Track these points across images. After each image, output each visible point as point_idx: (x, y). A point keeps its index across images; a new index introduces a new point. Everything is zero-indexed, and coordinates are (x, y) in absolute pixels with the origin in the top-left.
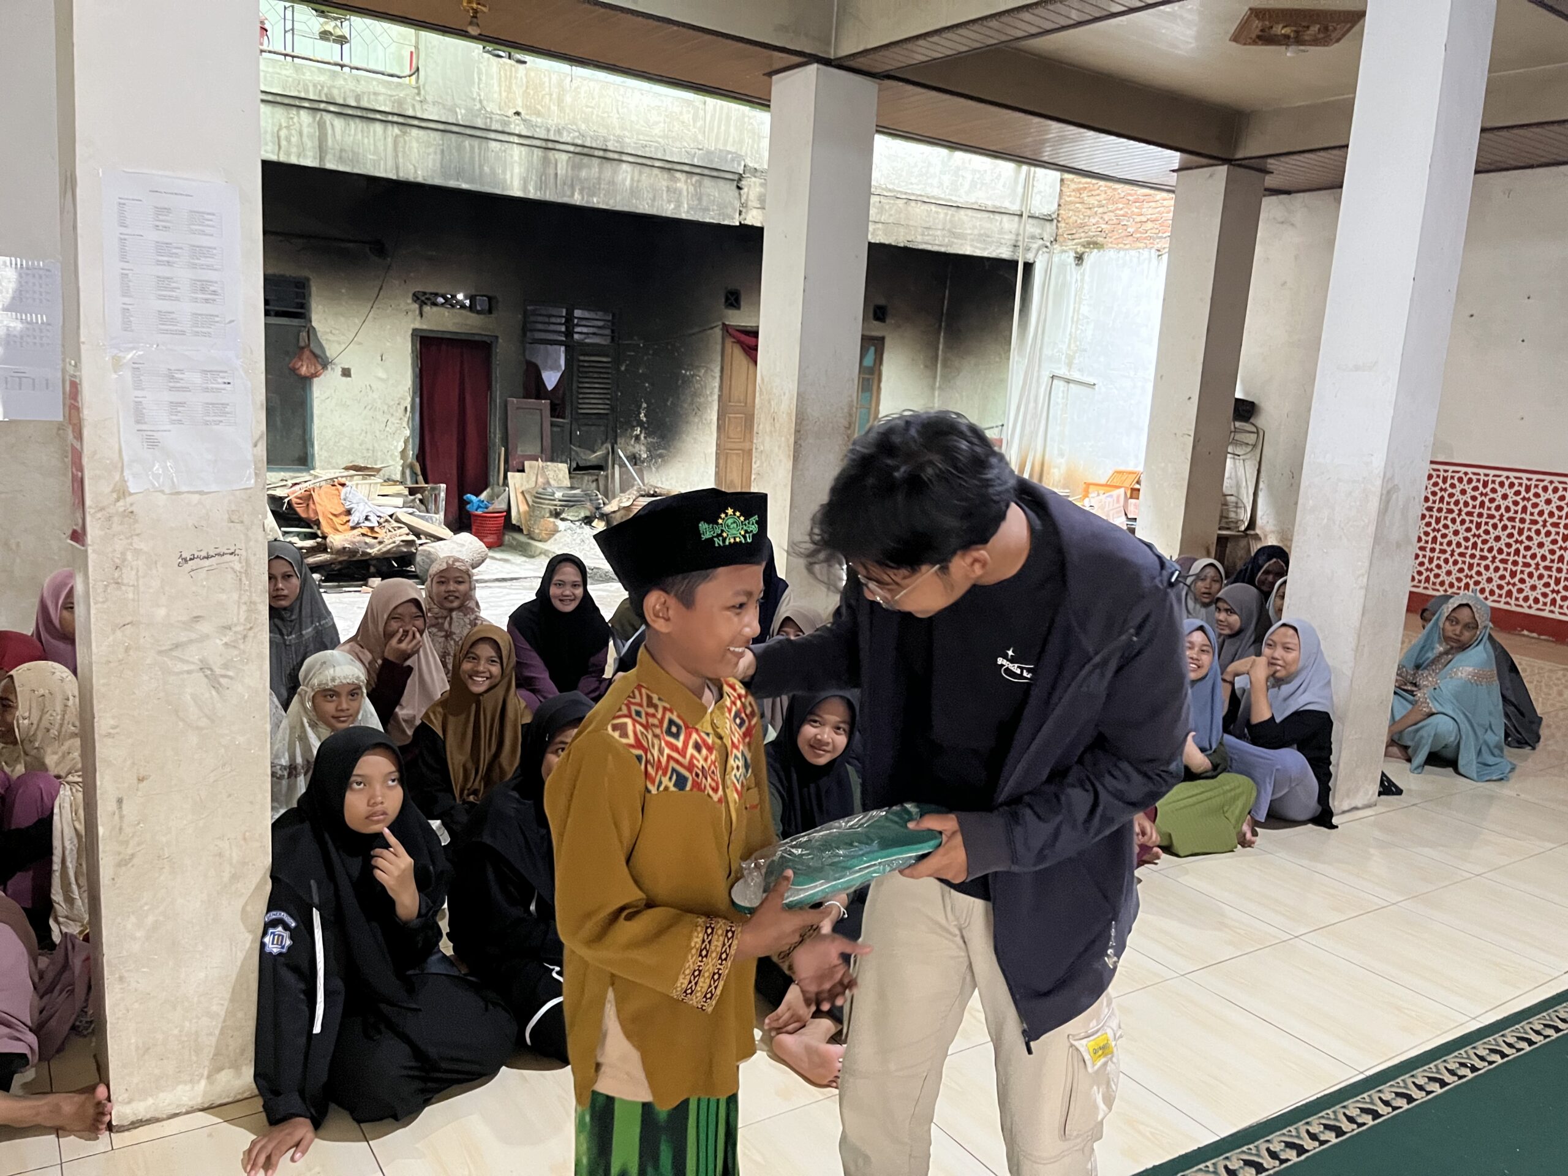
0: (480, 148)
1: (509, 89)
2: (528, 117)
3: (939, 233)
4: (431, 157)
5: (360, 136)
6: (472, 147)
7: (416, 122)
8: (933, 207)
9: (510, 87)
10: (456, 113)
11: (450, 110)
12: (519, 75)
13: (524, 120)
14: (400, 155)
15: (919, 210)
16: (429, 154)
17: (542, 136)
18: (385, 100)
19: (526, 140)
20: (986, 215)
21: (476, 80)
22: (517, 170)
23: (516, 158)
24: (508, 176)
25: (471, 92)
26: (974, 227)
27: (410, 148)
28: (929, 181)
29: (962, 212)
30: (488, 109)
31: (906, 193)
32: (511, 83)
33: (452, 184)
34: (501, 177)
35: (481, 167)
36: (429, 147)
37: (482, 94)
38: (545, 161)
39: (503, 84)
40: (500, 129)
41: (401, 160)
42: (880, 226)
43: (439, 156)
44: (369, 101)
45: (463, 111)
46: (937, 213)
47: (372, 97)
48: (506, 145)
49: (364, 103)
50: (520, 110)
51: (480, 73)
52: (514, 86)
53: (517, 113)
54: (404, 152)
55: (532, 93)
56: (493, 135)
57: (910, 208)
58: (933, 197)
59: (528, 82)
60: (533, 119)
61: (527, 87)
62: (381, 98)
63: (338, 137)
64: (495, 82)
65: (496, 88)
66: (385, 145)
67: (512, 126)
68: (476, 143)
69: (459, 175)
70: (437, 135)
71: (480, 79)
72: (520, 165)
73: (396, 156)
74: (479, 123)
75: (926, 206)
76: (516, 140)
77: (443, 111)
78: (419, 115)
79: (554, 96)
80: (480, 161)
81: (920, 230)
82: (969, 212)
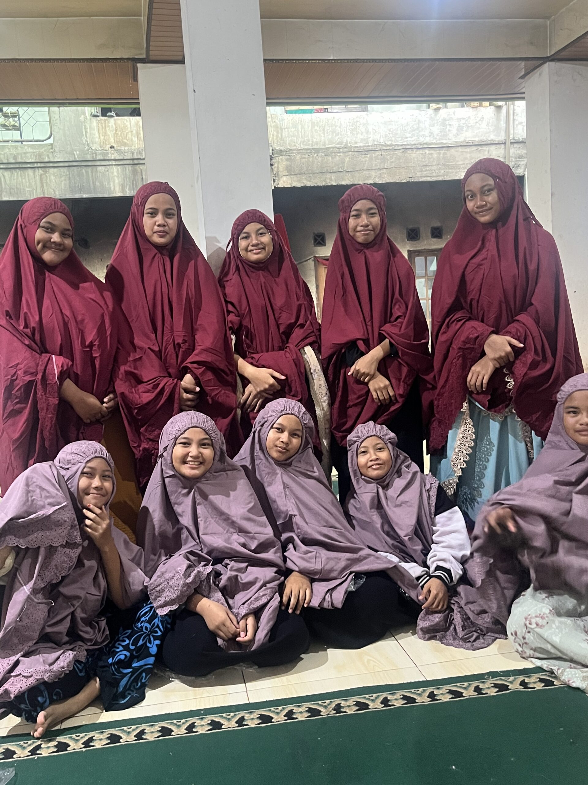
0: (92, 172)
1: (105, 134)
2: (118, 148)
3: (435, 167)
4: (63, 183)
5: (20, 179)
6: (87, 173)
7: (51, 165)
8: (427, 151)
9: (105, 133)
10: (74, 154)
11: (69, 154)
12: (110, 125)
13: (117, 150)
14: (45, 185)
15: (415, 155)
16: (62, 181)
17: (129, 158)
18: (31, 156)
19: (120, 162)
20: (474, 148)
21: (84, 133)
22: (117, 181)
23: (115, 174)
24: (112, 185)
25: (82, 140)
26: (465, 159)
27: (50, 181)
28: (421, 133)
29: (453, 150)
30: (93, 148)
31: (402, 145)
32: (105, 130)
33: (77, 196)
34: (107, 186)
35: (94, 183)
36: (61, 177)
37: (89, 140)
38: (134, 172)
39: (101, 132)
40: (102, 158)
41: (45, 188)
42: (385, 171)
43: (68, 182)
44: (22, 158)
45: (78, 153)
46: (431, 154)
47: (23, 155)
48: (108, 167)
49: (19, 160)
50: (113, 145)
51: (86, 129)
52: (108, 132)
53: (112, 147)
54: (47, 183)
55: (119, 133)
56: (98, 163)
57: (407, 155)
58: (426, 144)
59: (116, 127)
60: (123, 148)
61: (116, 130)
62: (28, 155)
63: (8, 182)
64: (96, 132)
65: (97, 135)
66: (35, 181)
67: (110, 155)
68: (89, 169)
69: (81, 191)
70: (65, 169)
71: (86, 132)
72: (118, 177)
73: (42, 186)
74: (89, 157)
75: (421, 151)
76: (113, 163)
77: (65, 155)
78: (52, 160)
79: (134, 132)
80: (93, 179)
81: (418, 168)
82: (460, 149)
